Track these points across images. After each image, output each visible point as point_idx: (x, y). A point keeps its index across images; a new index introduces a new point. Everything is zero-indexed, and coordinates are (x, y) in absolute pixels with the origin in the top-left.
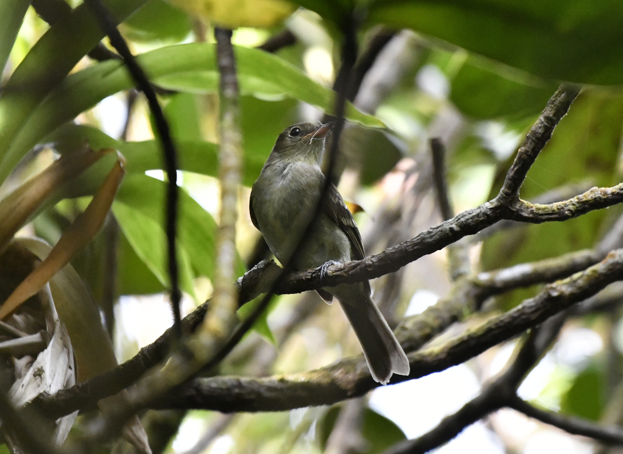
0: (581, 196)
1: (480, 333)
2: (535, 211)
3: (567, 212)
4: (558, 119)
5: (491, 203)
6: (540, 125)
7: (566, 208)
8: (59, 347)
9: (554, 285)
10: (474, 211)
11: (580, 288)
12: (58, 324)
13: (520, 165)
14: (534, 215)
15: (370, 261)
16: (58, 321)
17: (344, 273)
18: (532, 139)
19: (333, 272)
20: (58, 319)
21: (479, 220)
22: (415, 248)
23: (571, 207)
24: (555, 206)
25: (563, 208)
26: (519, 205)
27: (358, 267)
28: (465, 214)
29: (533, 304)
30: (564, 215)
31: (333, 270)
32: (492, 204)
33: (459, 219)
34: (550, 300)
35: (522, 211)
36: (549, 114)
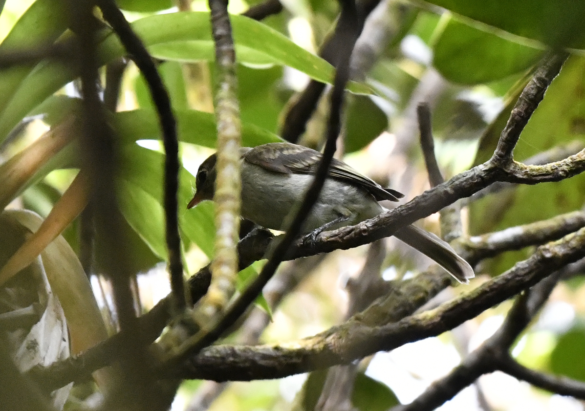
0: (574, 156)
1: (474, 296)
2: (529, 173)
3: (561, 173)
4: (551, 79)
5: (484, 165)
6: (532, 86)
7: (560, 169)
8: (52, 319)
9: (547, 246)
10: (469, 174)
11: (573, 248)
12: (51, 296)
13: (513, 127)
14: (528, 176)
15: (364, 226)
16: (50, 293)
17: (338, 238)
18: (524, 100)
19: (327, 238)
20: (51, 291)
21: (473, 182)
22: (410, 212)
23: (565, 168)
24: (548, 167)
25: (557, 169)
26: (513, 166)
27: (353, 232)
28: (459, 176)
29: (527, 266)
30: (558, 175)
31: (328, 235)
32: (486, 166)
33: (454, 182)
34: (543, 261)
35: (516, 172)
36: (541, 75)
